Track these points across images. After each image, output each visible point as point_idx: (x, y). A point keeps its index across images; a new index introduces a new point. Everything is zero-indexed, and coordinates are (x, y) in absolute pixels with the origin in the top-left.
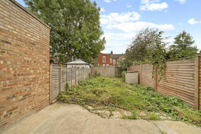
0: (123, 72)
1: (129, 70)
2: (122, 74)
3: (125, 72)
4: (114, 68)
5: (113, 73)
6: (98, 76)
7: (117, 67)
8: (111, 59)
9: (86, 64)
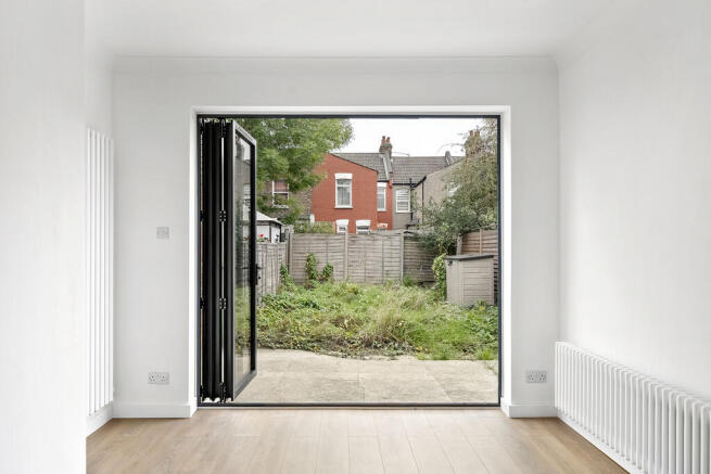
0: (439, 258)
1: (463, 252)
2: (433, 268)
3: (444, 259)
4: (398, 241)
5: (396, 267)
6: (322, 280)
7: (416, 238)
8: (379, 185)
9: (271, 223)
